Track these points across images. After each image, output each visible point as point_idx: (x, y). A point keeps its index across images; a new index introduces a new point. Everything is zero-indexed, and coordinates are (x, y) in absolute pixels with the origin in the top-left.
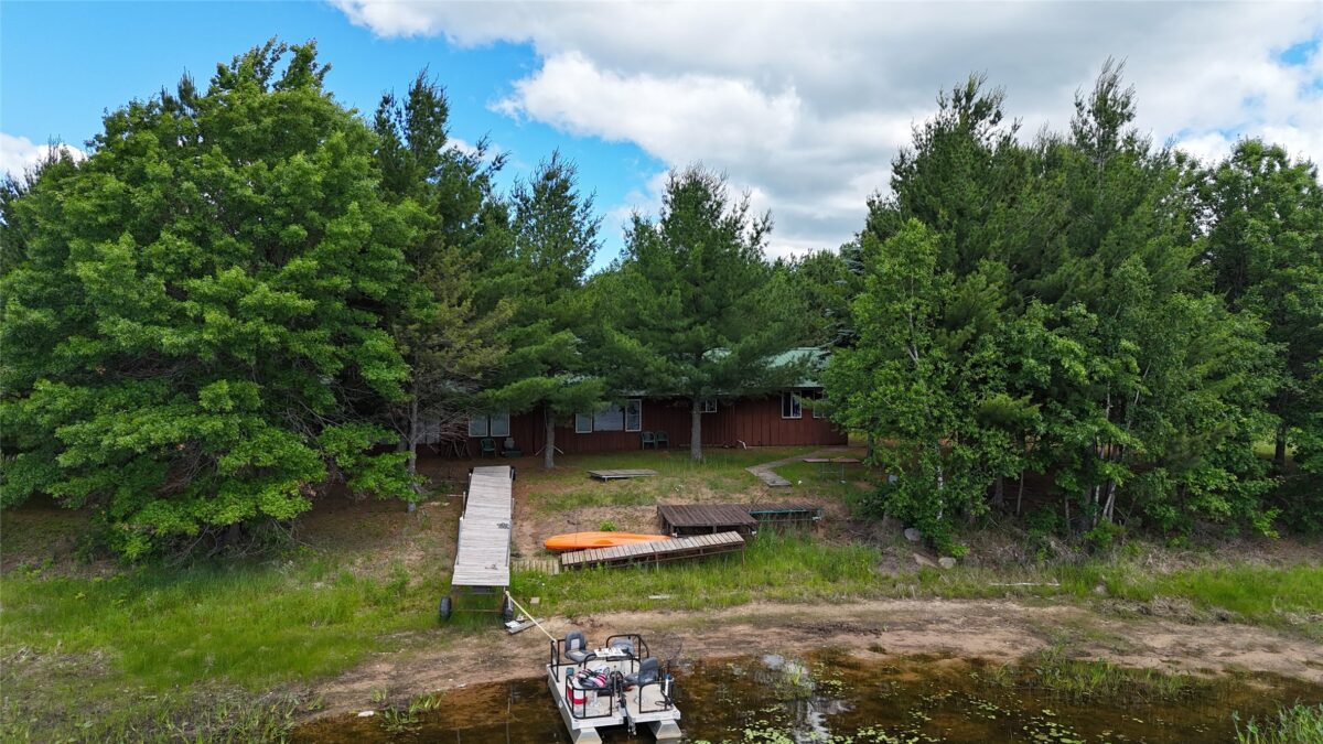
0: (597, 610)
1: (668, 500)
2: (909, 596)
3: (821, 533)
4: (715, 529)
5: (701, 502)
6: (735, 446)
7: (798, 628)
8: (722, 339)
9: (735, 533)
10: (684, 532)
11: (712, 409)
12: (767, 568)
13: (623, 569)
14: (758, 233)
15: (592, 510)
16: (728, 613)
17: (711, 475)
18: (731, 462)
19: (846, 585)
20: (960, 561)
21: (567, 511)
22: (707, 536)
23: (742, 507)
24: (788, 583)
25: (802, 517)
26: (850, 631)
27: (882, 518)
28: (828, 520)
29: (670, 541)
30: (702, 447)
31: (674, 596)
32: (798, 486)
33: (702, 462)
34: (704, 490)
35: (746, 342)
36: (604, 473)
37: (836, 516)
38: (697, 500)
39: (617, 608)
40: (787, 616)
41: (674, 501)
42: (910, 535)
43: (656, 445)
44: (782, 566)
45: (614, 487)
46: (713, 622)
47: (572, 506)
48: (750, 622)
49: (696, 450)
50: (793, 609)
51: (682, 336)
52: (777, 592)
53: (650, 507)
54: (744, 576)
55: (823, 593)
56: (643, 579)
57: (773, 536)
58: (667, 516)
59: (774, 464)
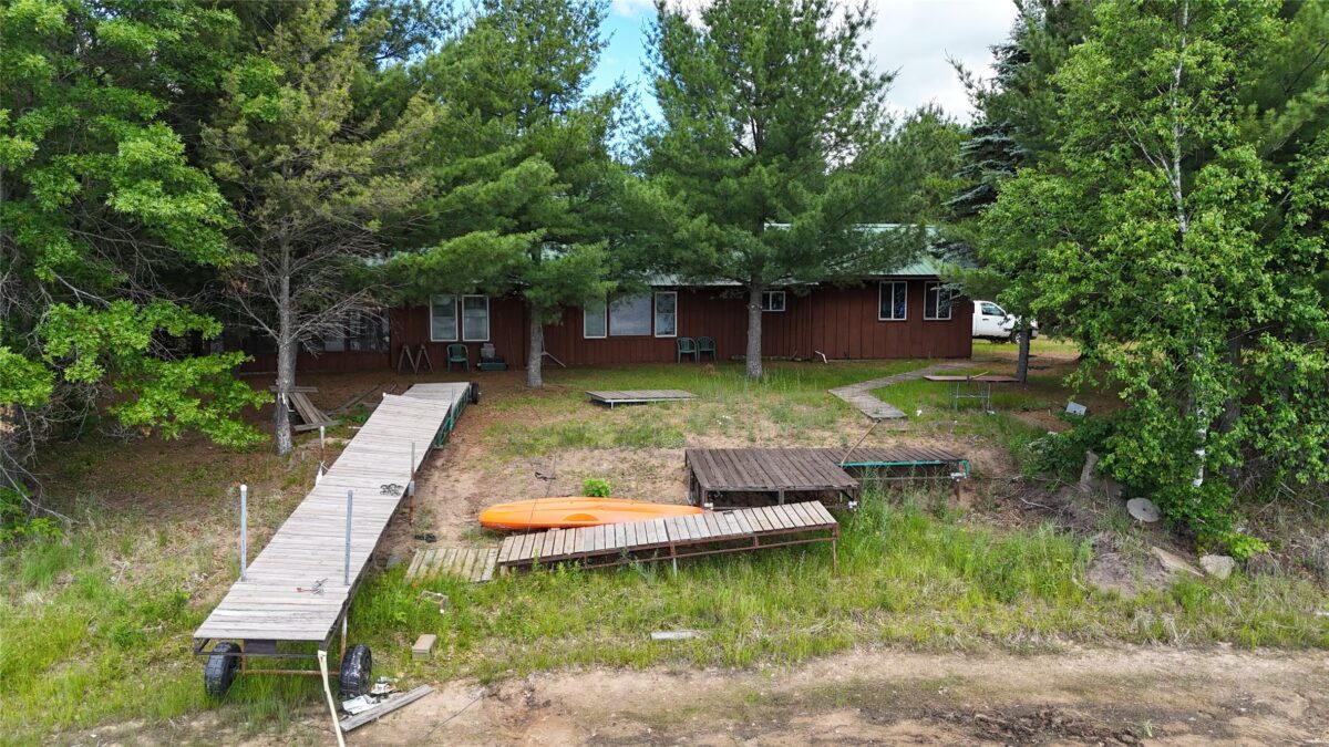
0: (544, 666)
1: (704, 439)
2: (1165, 638)
3: (965, 501)
4: (782, 498)
5: (759, 444)
6: (811, 358)
7: (958, 721)
8: (796, 187)
9: (817, 504)
10: (726, 500)
11: (779, 307)
12: (879, 573)
13: (610, 572)
14: (853, 28)
15: (580, 455)
16: (805, 678)
17: (775, 399)
18: (806, 380)
19: (1031, 610)
20: (1244, 566)
21: (538, 456)
22: (768, 510)
23: (827, 453)
24: (920, 607)
25: (933, 473)
26: (1070, 733)
27: (1078, 478)
28: (976, 477)
29: (699, 517)
30: (763, 360)
31: (700, 636)
32: (916, 419)
33: (761, 381)
34: (765, 423)
35: (836, 189)
36: (608, 396)
37: (989, 471)
38: (753, 440)
39: (586, 660)
40: (930, 688)
41: (715, 442)
42: (1139, 509)
43: (697, 357)
44: (906, 571)
45: (621, 417)
46: (776, 700)
47: (549, 447)
48: (852, 702)
49: (754, 363)
50: (935, 667)
51: (732, 184)
52: (900, 627)
53: (676, 452)
54: (839, 590)
55: (991, 629)
56: (648, 593)
57: (887, 510)
58: (697, 470)
59: (871, 384)
